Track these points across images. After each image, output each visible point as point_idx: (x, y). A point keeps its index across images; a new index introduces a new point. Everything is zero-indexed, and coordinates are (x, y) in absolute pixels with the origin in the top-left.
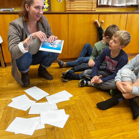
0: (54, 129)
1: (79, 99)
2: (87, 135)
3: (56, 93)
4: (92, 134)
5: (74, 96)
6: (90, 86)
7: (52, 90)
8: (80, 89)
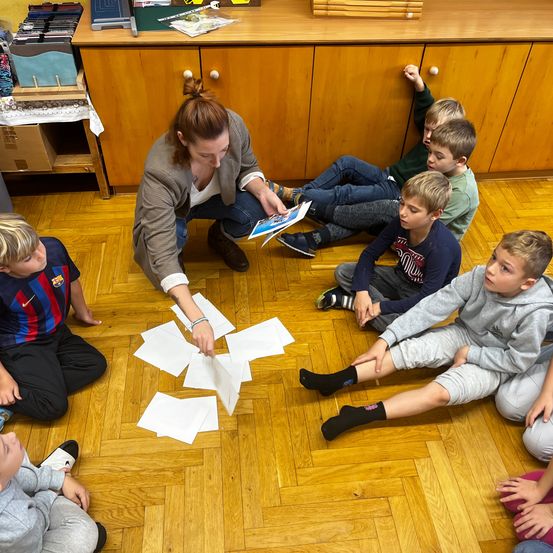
0: (238, 435)
1: (307, 352)
2: (305, 457)
3: (252, 324)
4: (316, 457)
5: (298, 340)
6: (346, 309)
7: (243, 314)
8: (319, 319)
